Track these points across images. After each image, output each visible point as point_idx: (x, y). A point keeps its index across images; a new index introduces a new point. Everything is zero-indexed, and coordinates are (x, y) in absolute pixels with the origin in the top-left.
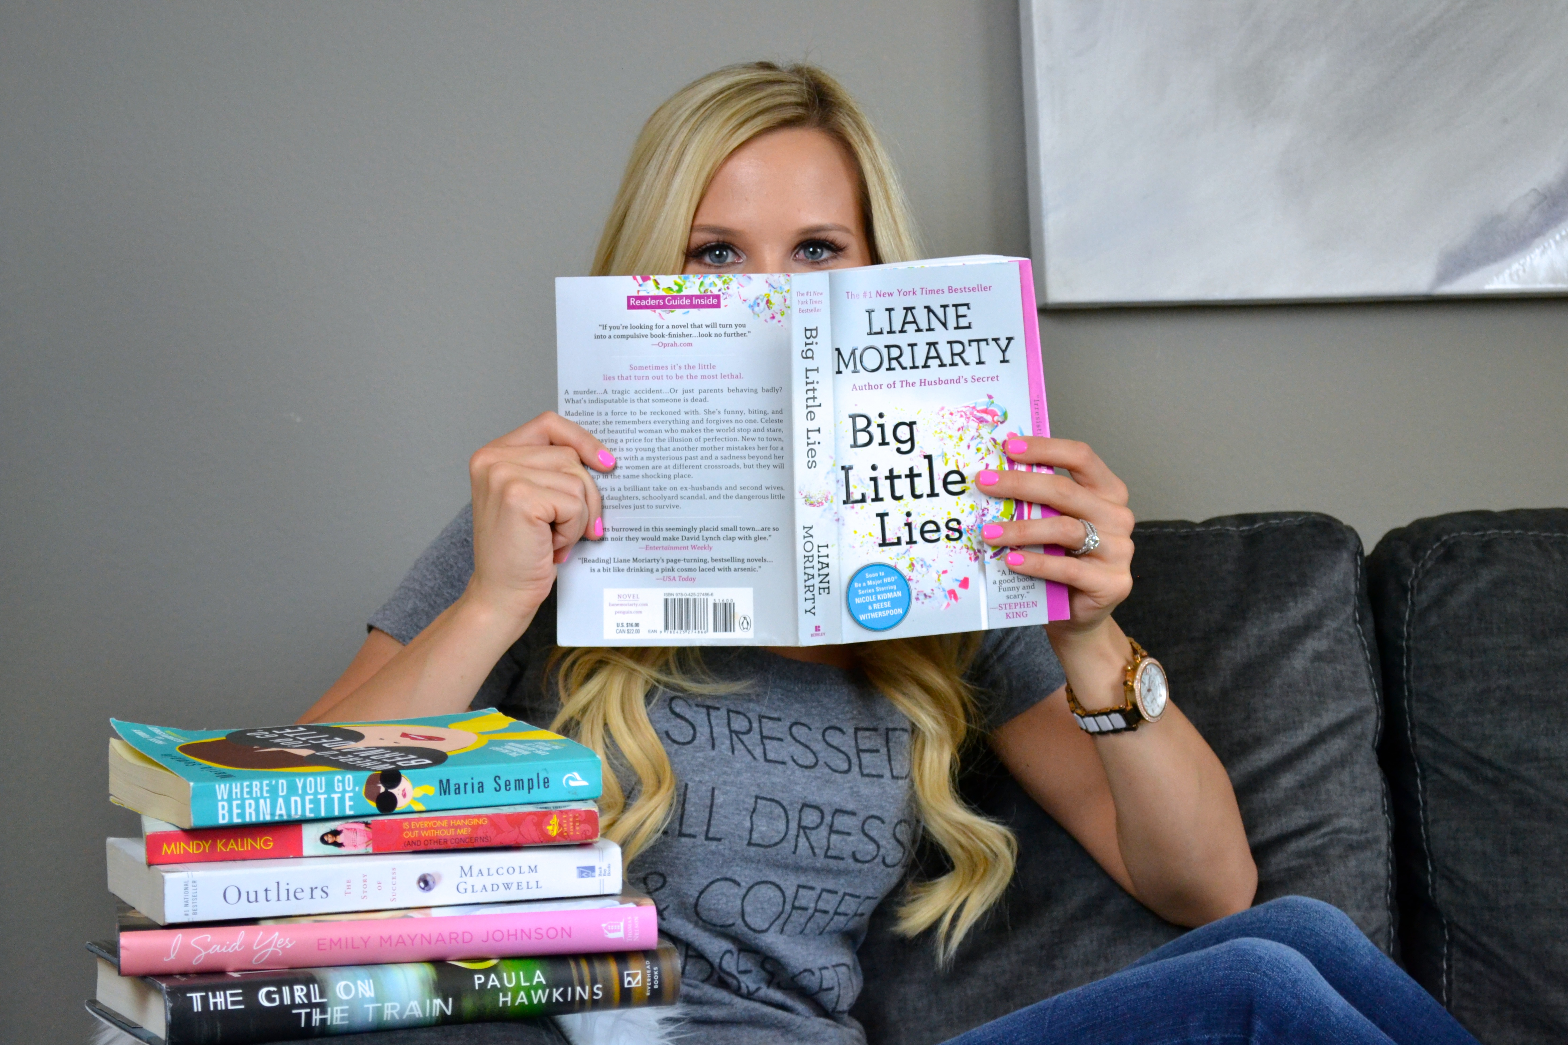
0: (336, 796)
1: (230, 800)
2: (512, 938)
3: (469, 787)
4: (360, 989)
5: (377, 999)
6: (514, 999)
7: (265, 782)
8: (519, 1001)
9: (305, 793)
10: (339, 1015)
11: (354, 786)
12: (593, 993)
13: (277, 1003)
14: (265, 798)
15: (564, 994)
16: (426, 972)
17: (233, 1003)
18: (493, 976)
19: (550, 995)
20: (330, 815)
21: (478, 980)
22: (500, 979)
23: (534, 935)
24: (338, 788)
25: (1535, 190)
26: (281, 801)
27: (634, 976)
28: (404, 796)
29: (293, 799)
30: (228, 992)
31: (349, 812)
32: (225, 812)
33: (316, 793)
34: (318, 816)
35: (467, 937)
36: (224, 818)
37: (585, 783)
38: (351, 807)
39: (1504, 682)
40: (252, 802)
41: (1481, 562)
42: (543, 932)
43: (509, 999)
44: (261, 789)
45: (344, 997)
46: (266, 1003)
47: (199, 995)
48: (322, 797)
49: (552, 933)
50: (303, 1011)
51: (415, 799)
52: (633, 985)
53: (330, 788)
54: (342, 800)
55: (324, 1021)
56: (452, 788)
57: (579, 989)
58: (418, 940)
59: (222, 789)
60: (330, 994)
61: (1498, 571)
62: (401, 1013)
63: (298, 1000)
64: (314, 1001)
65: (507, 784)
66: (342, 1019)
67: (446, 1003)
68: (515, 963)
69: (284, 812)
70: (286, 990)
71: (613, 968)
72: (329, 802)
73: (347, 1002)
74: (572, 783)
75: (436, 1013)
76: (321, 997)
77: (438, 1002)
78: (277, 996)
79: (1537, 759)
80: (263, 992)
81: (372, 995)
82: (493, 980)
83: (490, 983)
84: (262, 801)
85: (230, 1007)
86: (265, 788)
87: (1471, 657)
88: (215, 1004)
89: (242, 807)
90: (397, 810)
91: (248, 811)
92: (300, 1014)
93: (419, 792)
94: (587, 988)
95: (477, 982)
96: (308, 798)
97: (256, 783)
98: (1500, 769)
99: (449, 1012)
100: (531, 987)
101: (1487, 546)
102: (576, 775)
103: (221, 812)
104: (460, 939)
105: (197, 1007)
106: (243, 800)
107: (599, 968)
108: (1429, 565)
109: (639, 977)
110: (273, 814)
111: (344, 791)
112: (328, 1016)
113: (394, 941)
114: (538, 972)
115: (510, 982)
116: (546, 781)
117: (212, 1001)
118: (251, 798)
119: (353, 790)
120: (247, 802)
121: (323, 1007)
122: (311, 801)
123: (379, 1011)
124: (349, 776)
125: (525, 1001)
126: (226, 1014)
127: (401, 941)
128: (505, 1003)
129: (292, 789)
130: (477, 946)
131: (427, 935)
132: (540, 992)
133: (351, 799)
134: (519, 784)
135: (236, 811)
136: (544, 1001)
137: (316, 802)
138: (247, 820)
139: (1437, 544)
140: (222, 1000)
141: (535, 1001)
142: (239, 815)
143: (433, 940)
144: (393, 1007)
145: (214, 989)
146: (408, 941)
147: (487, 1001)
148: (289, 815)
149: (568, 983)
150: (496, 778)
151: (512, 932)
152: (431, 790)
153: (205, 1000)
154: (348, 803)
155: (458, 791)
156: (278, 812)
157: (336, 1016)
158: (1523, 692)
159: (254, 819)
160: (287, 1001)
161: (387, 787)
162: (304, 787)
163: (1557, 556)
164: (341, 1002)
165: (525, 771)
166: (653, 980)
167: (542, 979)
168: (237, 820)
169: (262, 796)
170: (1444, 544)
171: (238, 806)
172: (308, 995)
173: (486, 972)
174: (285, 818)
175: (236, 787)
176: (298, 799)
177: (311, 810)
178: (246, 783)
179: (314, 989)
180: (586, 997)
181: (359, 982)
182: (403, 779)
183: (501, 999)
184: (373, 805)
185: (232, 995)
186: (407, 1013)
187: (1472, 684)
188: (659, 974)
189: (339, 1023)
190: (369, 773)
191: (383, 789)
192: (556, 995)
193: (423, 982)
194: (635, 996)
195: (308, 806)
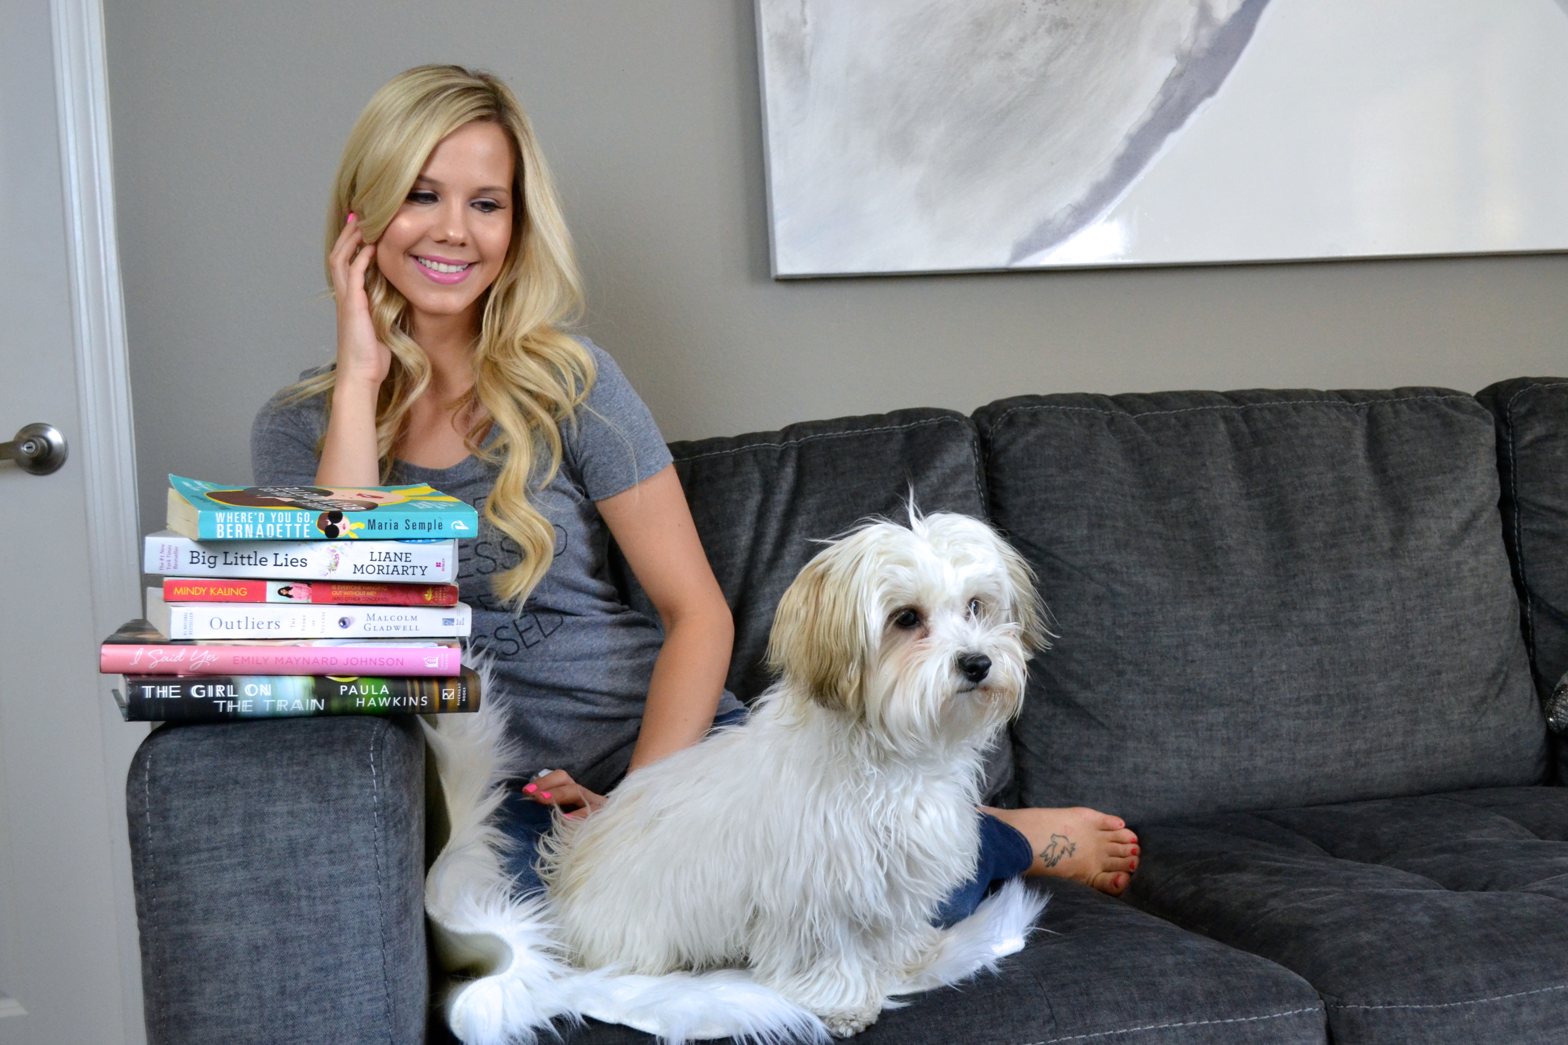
0: (298, 526)
1: (225, 523)
2: (364, 664)
3: (388, 525)
4: (262, 690)
5: (272, 697)
6: (366, 703)
7: (250, 513)
8: (370, 704)
9: (276, 522)
10: (246, 706)
11: (311, 519)
12: (421, 702)
13: (204, 696)
14: (249, 524)
15: (401, 702)
16: (309, 682)
17: (173, 694)
18: (353, 687)
19: (392, 701)
20: (293, 537)
21: (343, 689)
22: (358, 690)
23: (378, 662)
24: (299, 520)
25: (1070, 205)
26: (260, 526)
27: (449, 693)
28: (344, 528)
29: (268, 525)
30: (171, 687)
31: (306, 536)
32: (222, 531)
33: (284, 523)
34: (285, 537)
35: (334, 661)
36: (220, 534)
37: (466, 528)
38: (308, 534)
39: (1043, 496)
40: (241, 526)
41: (1032, 425)
42: (385, 661)
43: (363, 702)
44: (247, 518)
45: (250, 695)
46: (196, 696)
47: (150, 687)
48: (288, 526)
49: (390, 662)
50: (221, 702)
51: (351, 531)
52: (449, 698)
53: (294, 520)
54: (301, 528)
55: (235, 709)
56: (377, 525)
57: (411, 699)
58: (301, 661)
59: (220, 516)
60: (240, 691)
61: (1040, 430)
62: (289, 707)
63: (218, 695)
64: (229, 695)
65: (414, 525)
66: (248, 708)
67: (320, 702)
68: (369, 680)
69: (262, 533)
70: (210, 688)
71: (435, 686)
72: (293, 529)
73: (252, 698)
74: (458, 528)
75: (313, 708)
76: (234, 693)
77: (314, 701)
78: (204, 691)
79: (1062, 542)
80: (195, 688)
81: (270, 694)
82: (353, 690)
83: (351, 692)
84: (247, 526)
85: (171, 696)
86: (250, 517)
87: (1024, 482)
88: (161, 694)
89: (233, 528)
90: (339, 537)
91: (237, 531)
92: (218, 704)
93: (354, 526)
94: (417, 698)
95: (342, 690)
96: (278, 525)
97: (243, 514)
98: (1040, 549)
99: (322, 708)
100: (379, 695)
101: (1034, 415)
102: (461, 522)
103: (219, 531)
104: (329, 662)
105: (148, 695)
106: (234, 523)
107: (425, 686)
108: (999, 427)
109: (453, 693)
110: (254, 534)
111: (303, 523)
112: (238, 706)
113: (285, 661)
114: (384, 686)
115: (364, 691)
116: (440, 525)
117: (158, 691)
118: (240, 523)
119: (309, 523)
120: (237, 525)
121: (235, 700)
122: (280, 528)
123: (273, 705)
124: (307, 514)
125: (374, 704)
126: (168, 700)
127: (289, 661)
128: (360, 704)
129: (268, 519)
130: (341, 667)
131: (307, 658)
132: (385, 699)
133: (308, 528)
134: (422, 525)
135: (229, 531)
136: (387, 705)
137: (284, 528)
138: (237, 537)
139: (1004, 415)
140: (166, 692)
141: (381, 705)
142: (231, 534)
143: (311, 662)
144: (283, 703)
145: (161, 684)
146: (294, 662)
147: (348, 703)
148: (265, 535)
149: (403, 694)
150: (407, 521)
151: (364, 660)
152: (362, 526)
153: (153, 691)
154: (306, 531)
155: (380, 527)
156: (258, 533)
157: (244, 707)
158: (1054, 502)
159: (241, 537)
160: (210, 695)
161: (333, 522)
162: (276, 518)
163: (1076, 421)
164: (247, 698)
165: (427, 518)
166: (462, 696)
167: (387, 691)
168: (229, 537)
169: (247, 523)
170: (1008, 414)
171: (231, 528)
172: (225, 692)
173: (349, 685)
174: (263, 537)
175: (230, 515)
176: (272, 526)
177: (281, 534)
178: (236, 513)
179: (230, 688)
180: (416, 704)
181: (262, 686)
182: (344, 518)
183: (358, 702)
184: (323, 532)
185: (173, 689)
186: (293, 707)
187: (1024, 498)
188: (467, 692)
189: (246, 711)
190: (320, 513)
191: (330, 523)
192: (395, 701)
193: (305, 688)
194: (450, 705)
195: (279, 531)
